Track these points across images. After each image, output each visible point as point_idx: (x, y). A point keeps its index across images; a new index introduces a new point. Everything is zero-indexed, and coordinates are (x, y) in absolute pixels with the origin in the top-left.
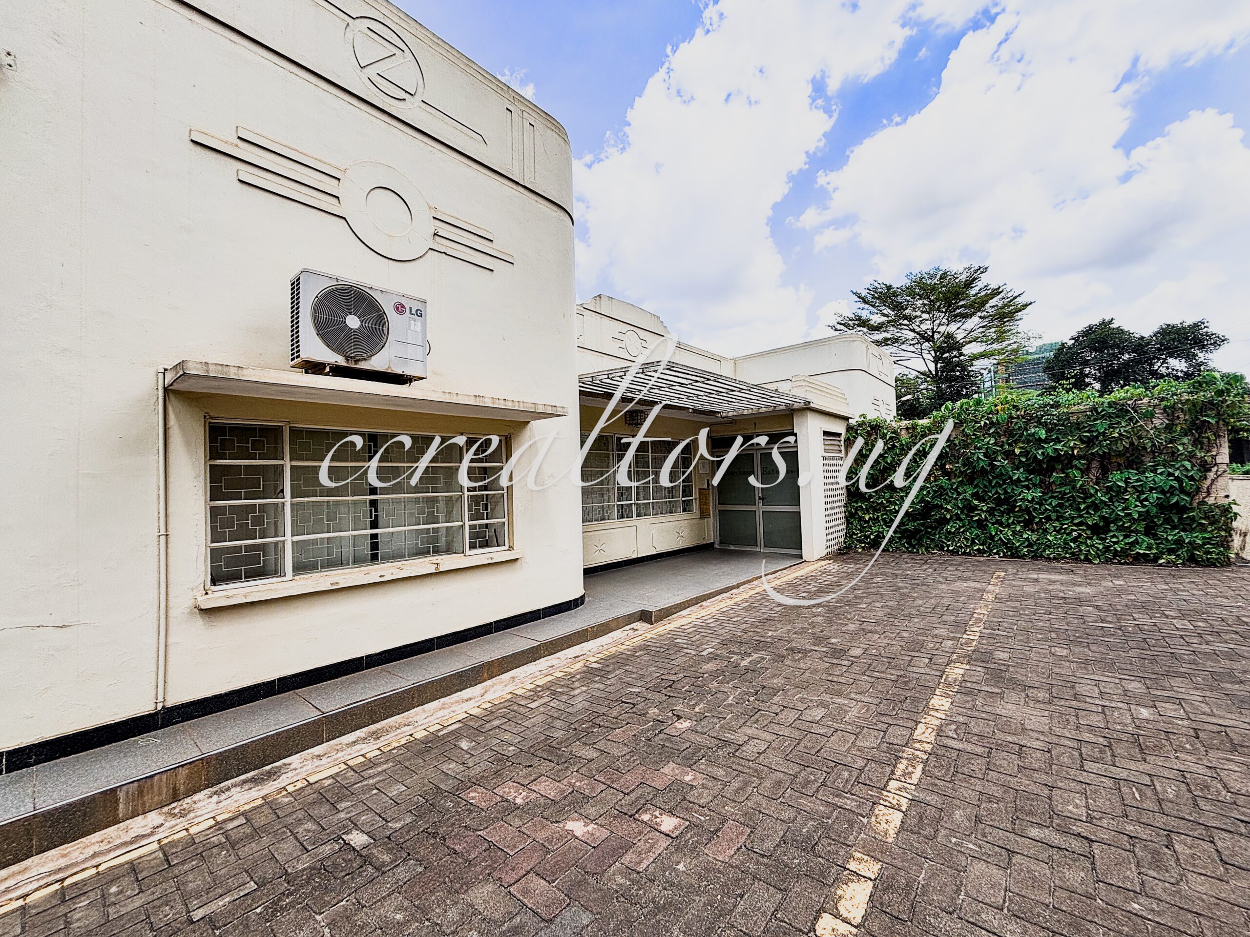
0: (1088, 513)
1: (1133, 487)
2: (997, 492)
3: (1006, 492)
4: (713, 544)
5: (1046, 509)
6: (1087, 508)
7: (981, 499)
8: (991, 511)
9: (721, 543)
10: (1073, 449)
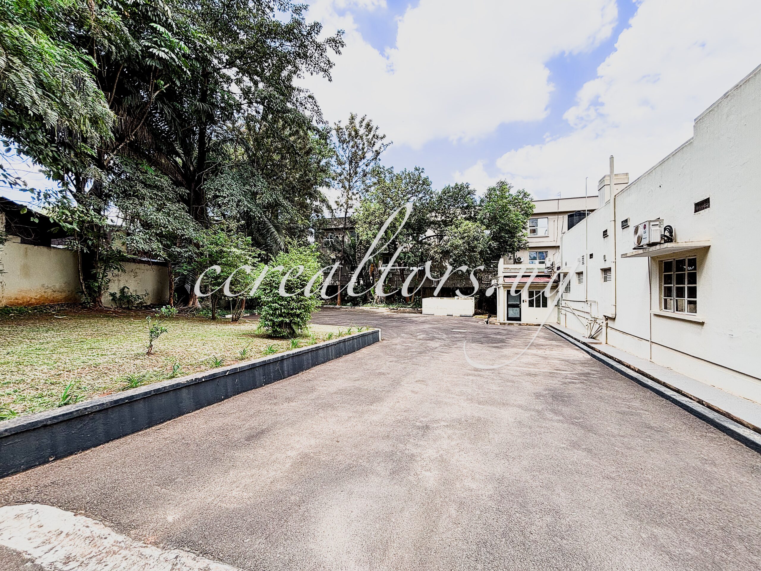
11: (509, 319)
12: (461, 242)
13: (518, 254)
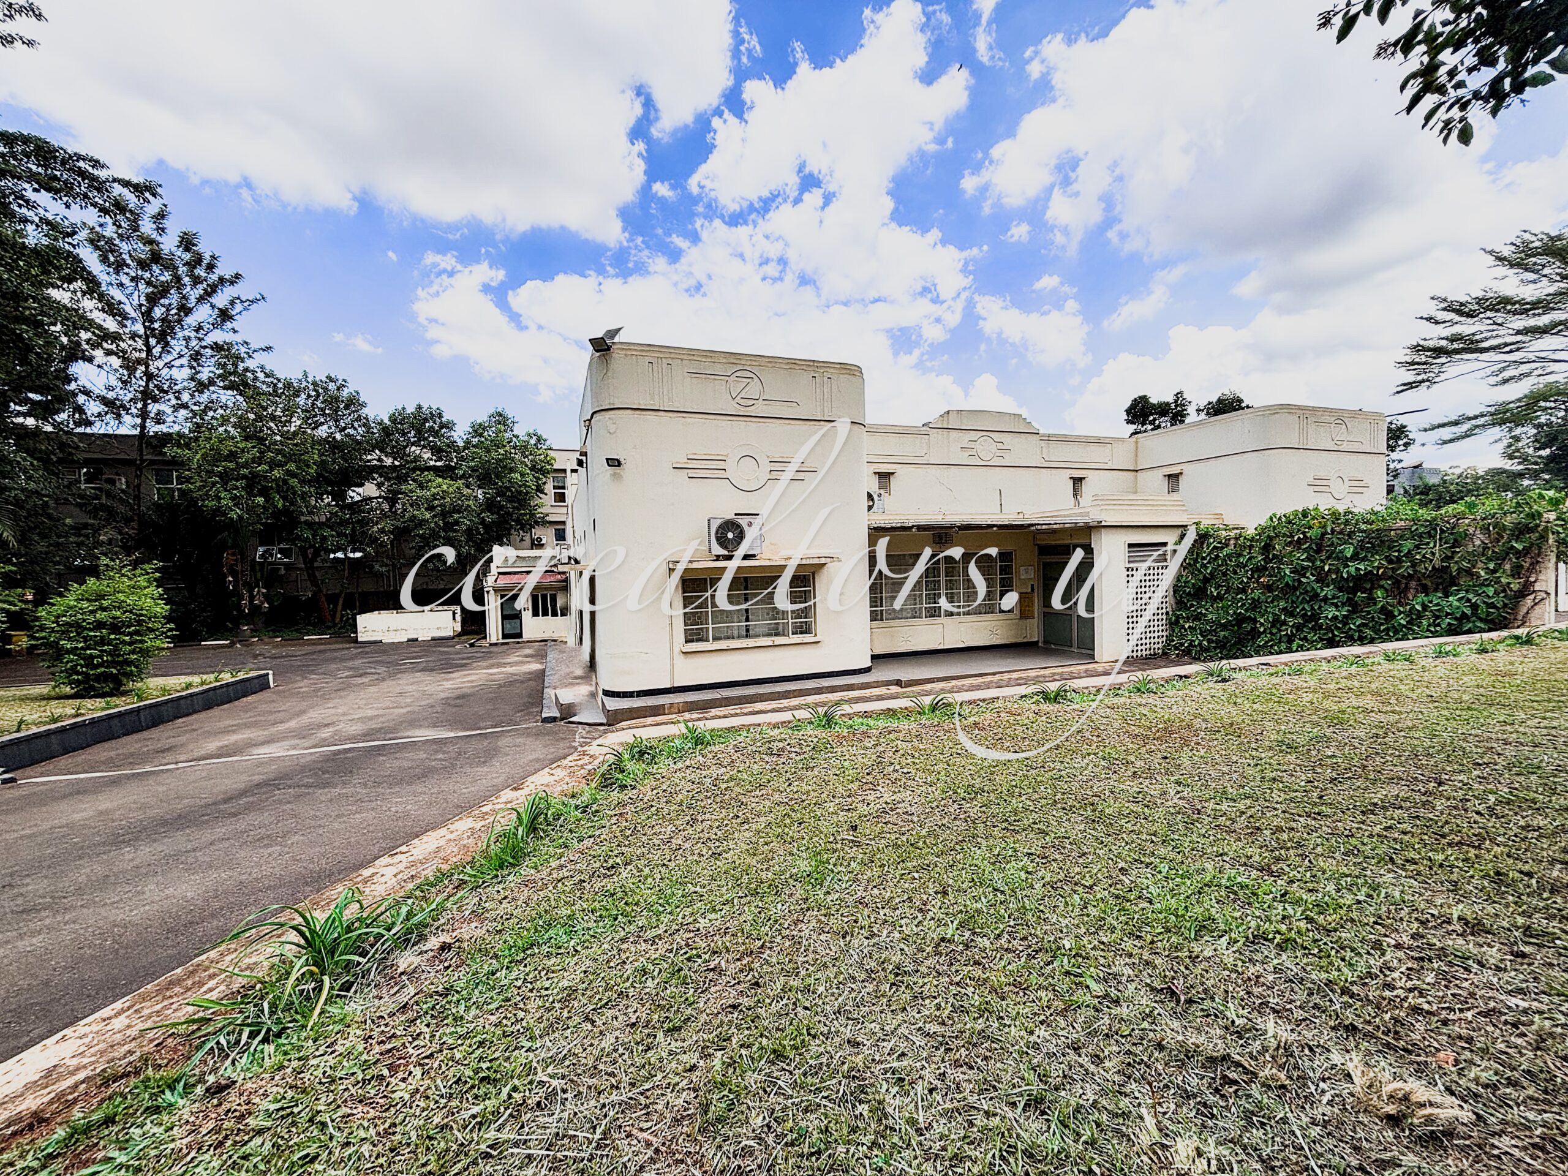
0: (1387, 634)
1: (1431, 611)
2: (1304, 609)
3: (1312, 609)
4: (1037, 642)
5: (1350, 629)
6: (1388, 629)
7: (1291, 614)
8: (1299, 628)
9: (1045, 642)
10: (1379, 568)
11: (504, 636)
12: (428, 515)
13: (537, 532)
